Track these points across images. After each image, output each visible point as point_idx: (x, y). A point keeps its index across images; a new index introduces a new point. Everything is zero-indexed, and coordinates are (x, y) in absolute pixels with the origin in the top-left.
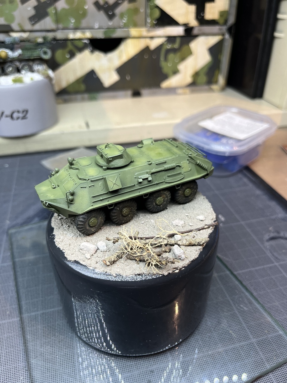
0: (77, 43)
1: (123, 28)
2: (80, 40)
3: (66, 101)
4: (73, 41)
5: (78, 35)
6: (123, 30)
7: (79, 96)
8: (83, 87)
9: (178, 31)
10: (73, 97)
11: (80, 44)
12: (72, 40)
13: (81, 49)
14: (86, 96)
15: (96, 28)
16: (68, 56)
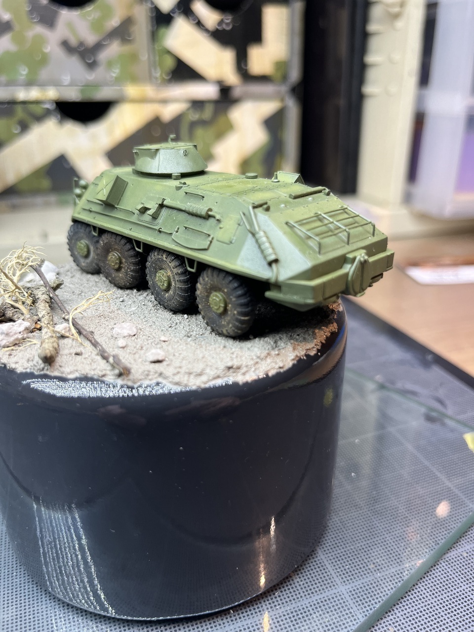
0: (33, 107)
1: (112, 85)
2: (37, 102)
3: (14, 208)
4: (26, 106)
5: (34, 94)
6: (112, 88)
7: (39, 200)
8: (46, 183)
9: (207, 91)
10: (29, 200)
11: (37, 109)
12: (24, 103)
13: (39, 118)
14: (53, 198)
15: (65, 84)
16: (16, 130)
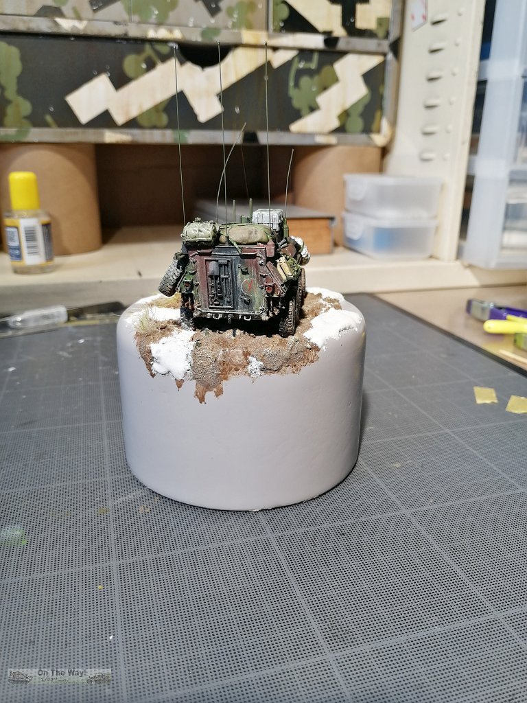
0: (159, 45)
2: (164, 42)
5: (162, 33)
6: (231, 31)
7: (157, 132)
8: (164, 119)
9: (315, 42)
10: (148, 132)
11: (164, 49)
12: (152, 41)
13: (164, 58)
14: (168, 132)
15: (190, 26)
16: (144, 66)
